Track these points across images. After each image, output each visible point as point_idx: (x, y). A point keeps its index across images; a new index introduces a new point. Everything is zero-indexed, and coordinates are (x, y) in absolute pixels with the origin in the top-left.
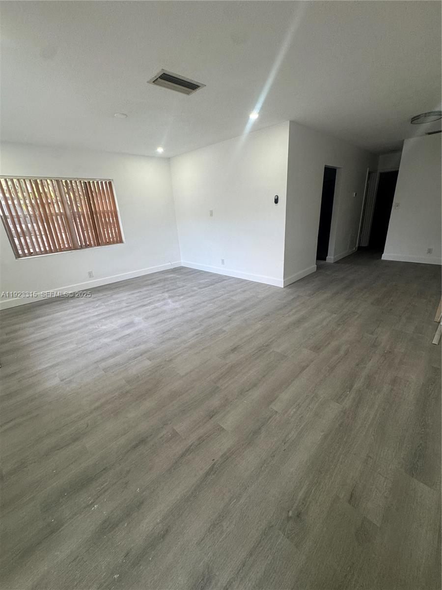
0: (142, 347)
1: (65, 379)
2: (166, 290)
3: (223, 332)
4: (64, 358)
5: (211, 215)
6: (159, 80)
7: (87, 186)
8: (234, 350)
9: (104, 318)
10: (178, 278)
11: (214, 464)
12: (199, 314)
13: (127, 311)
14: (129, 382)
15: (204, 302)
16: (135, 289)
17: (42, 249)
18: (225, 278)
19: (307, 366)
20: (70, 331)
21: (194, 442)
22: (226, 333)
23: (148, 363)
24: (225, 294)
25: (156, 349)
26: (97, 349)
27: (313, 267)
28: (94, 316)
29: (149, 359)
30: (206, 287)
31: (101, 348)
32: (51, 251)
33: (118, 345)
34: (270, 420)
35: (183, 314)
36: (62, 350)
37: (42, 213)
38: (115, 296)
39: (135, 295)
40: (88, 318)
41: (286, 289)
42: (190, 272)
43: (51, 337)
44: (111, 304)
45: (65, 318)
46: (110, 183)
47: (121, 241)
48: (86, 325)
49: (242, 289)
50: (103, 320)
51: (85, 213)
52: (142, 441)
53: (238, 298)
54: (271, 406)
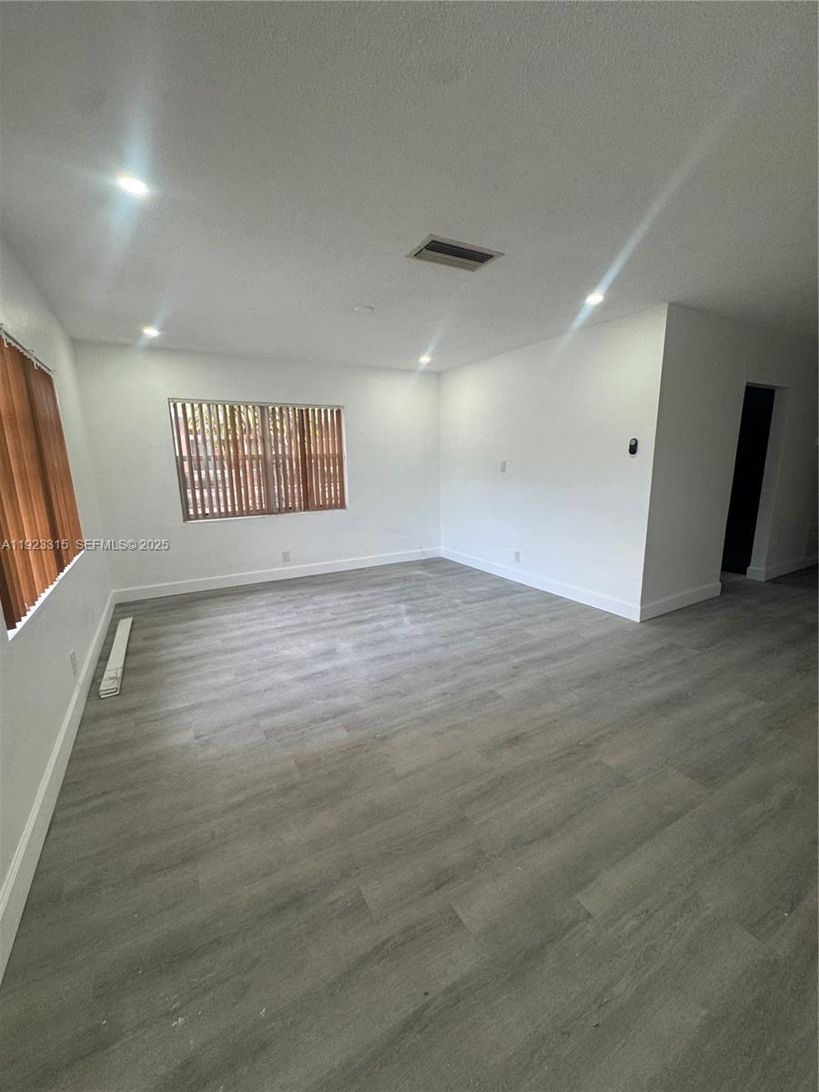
0: (340, 701)
1: (203, 736)
2: (404, 597)
3: (497, 698)
4: (212, 696)
5: (503, 470)
6: (425, 251)
7: (303, 416)
8: (514, 741)
9: (290, 635)
10: (430, 578)
11: (426, 1006)
12: (456, 652)
13: (329, 628)
14: (301, 766)
15: (470, 630)
16: (352, 590)
17: (223, 510)
18: (516, 589)
19: (678, 816)
20: (233, 650)
21: (392, 937)
22: (502, 701)
23: (342, 734)
24: (512, 620)
25: (362, 709)
26: (265, 691)
27: (713, 586)
28: (276, 629)
29: (347, 727)
30: (478, 602)
31: (271, 689)
32: (234, 514)
33: (301, 688)
34: (572, 932)
35: (426, 649)
36: (212, 681)
37: (232, 454)
38: (316, 599)
39: (350, 601)
40: (266, 632)
41: (643, 625)
42: (453, 569)
43: (203, 655)
44: (307, 611)
45: (231, 625)
46: (339, 412)
47: (343, 506)
48: (259, 644)
49: (550, 615)
50: (288, 639)
51: (294, 458)
52: (298, 899)
53: (536, 633)
54: (578, 896)
